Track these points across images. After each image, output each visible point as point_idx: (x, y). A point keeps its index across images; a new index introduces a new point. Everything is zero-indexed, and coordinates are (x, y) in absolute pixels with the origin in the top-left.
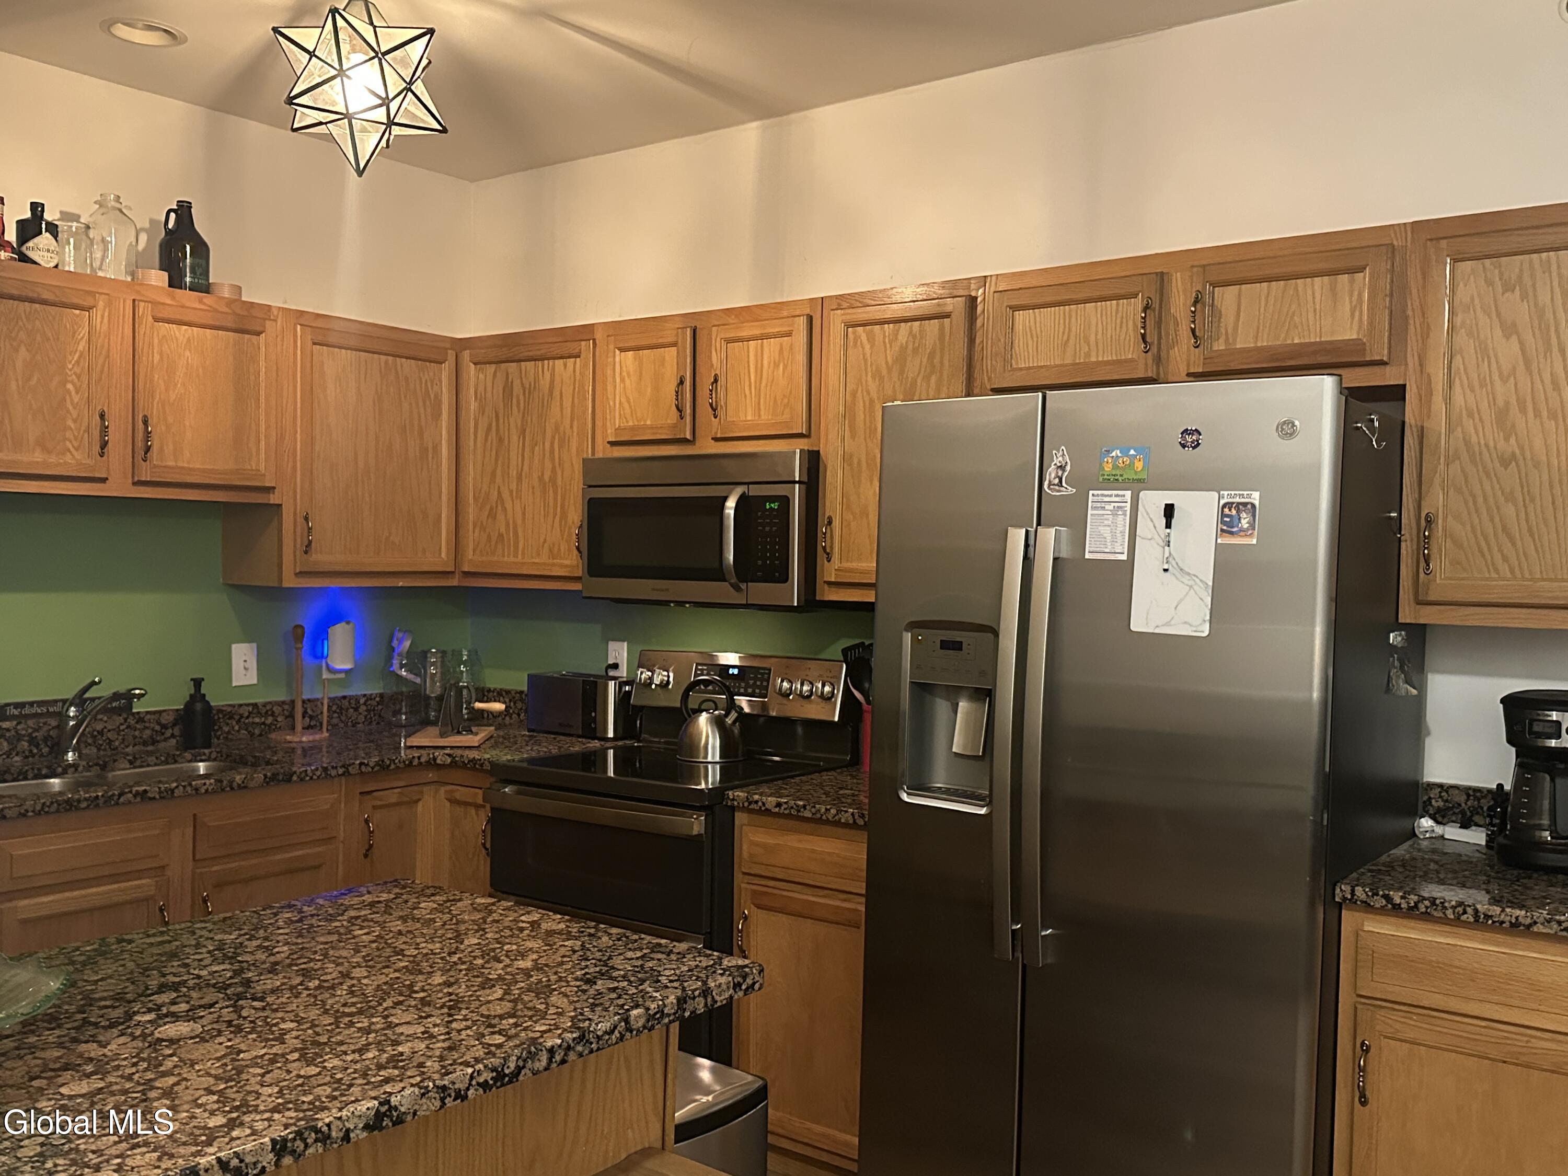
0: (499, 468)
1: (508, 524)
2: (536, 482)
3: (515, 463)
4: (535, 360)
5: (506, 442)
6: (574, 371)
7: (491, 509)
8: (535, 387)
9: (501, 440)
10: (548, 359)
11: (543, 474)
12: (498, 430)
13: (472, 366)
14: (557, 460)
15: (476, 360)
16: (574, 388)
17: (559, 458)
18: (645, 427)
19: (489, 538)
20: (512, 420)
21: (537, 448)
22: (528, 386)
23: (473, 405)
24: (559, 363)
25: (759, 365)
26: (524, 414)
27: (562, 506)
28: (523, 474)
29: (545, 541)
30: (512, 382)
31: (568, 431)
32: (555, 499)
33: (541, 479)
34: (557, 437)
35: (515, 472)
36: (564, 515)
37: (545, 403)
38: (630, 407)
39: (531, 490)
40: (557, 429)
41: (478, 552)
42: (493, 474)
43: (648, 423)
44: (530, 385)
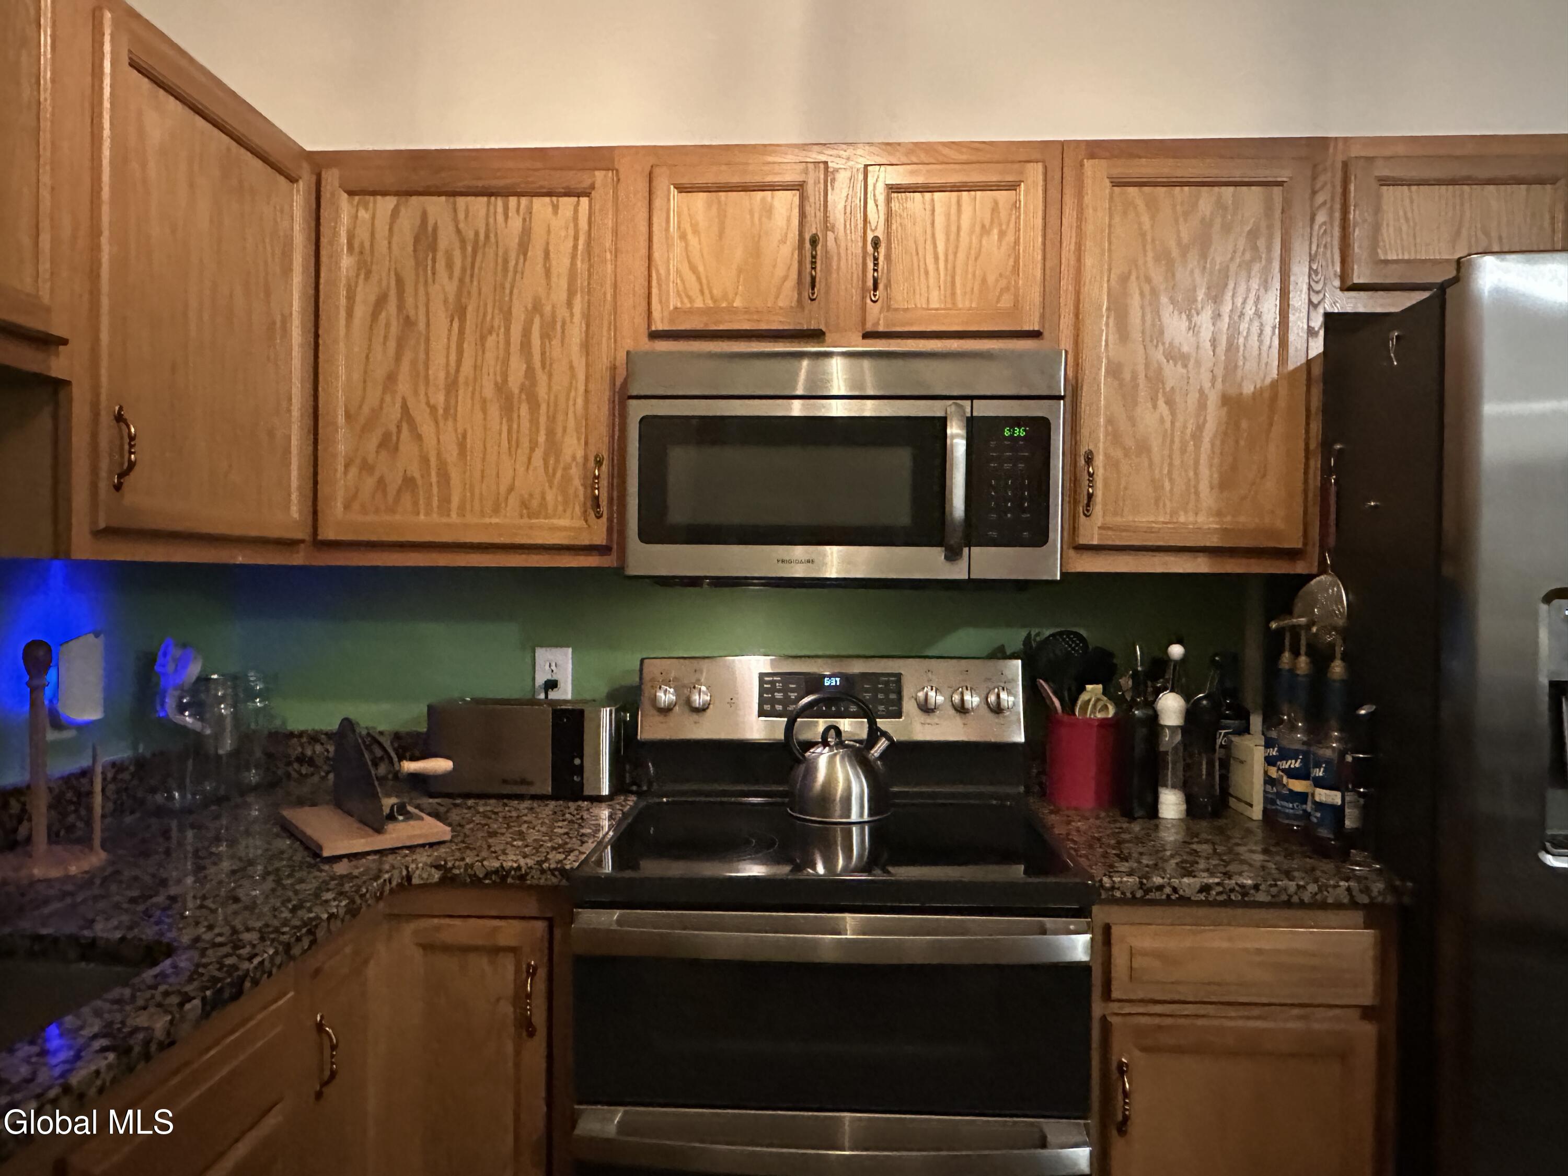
0: (405, 367)
1: (425, 460)
2: (489, 391)
3: (442, 361)
4: (490, 195)
5: (422, 326)
6: (575, 219)
7: (386, 437)
8: (487, 237)
9: (408, 323)
10: (519, 195)
11: (505, 381)
12: (401, 307)
13: (345, 196)
14: (537, 358)
15: (352, 187)
16: (575, 247)
17: (543, 354)
18: (731, 310)
19: (381, 483)
20: (434, 290)
21: (491, 341)
22: (471, 235)
23: (346, 262)
24: (541, 205)
25: (954, 229)
26: (461, 280)
27: (551, 433)
28: (461, 379)
29: (511, 489)
30: (435, 229)
31: (562, 312)
32: (534, 422)
33: (501, 388)
34: (537, 320)
35: (442, 375)
36: (553, 447)
37: (512, 264)
38: (699, 279)
39: (478, 407)
40: (537, 307)
41: (356, 506)
42: (391, 378)
43: (737, 303)
44: (477, 234)
